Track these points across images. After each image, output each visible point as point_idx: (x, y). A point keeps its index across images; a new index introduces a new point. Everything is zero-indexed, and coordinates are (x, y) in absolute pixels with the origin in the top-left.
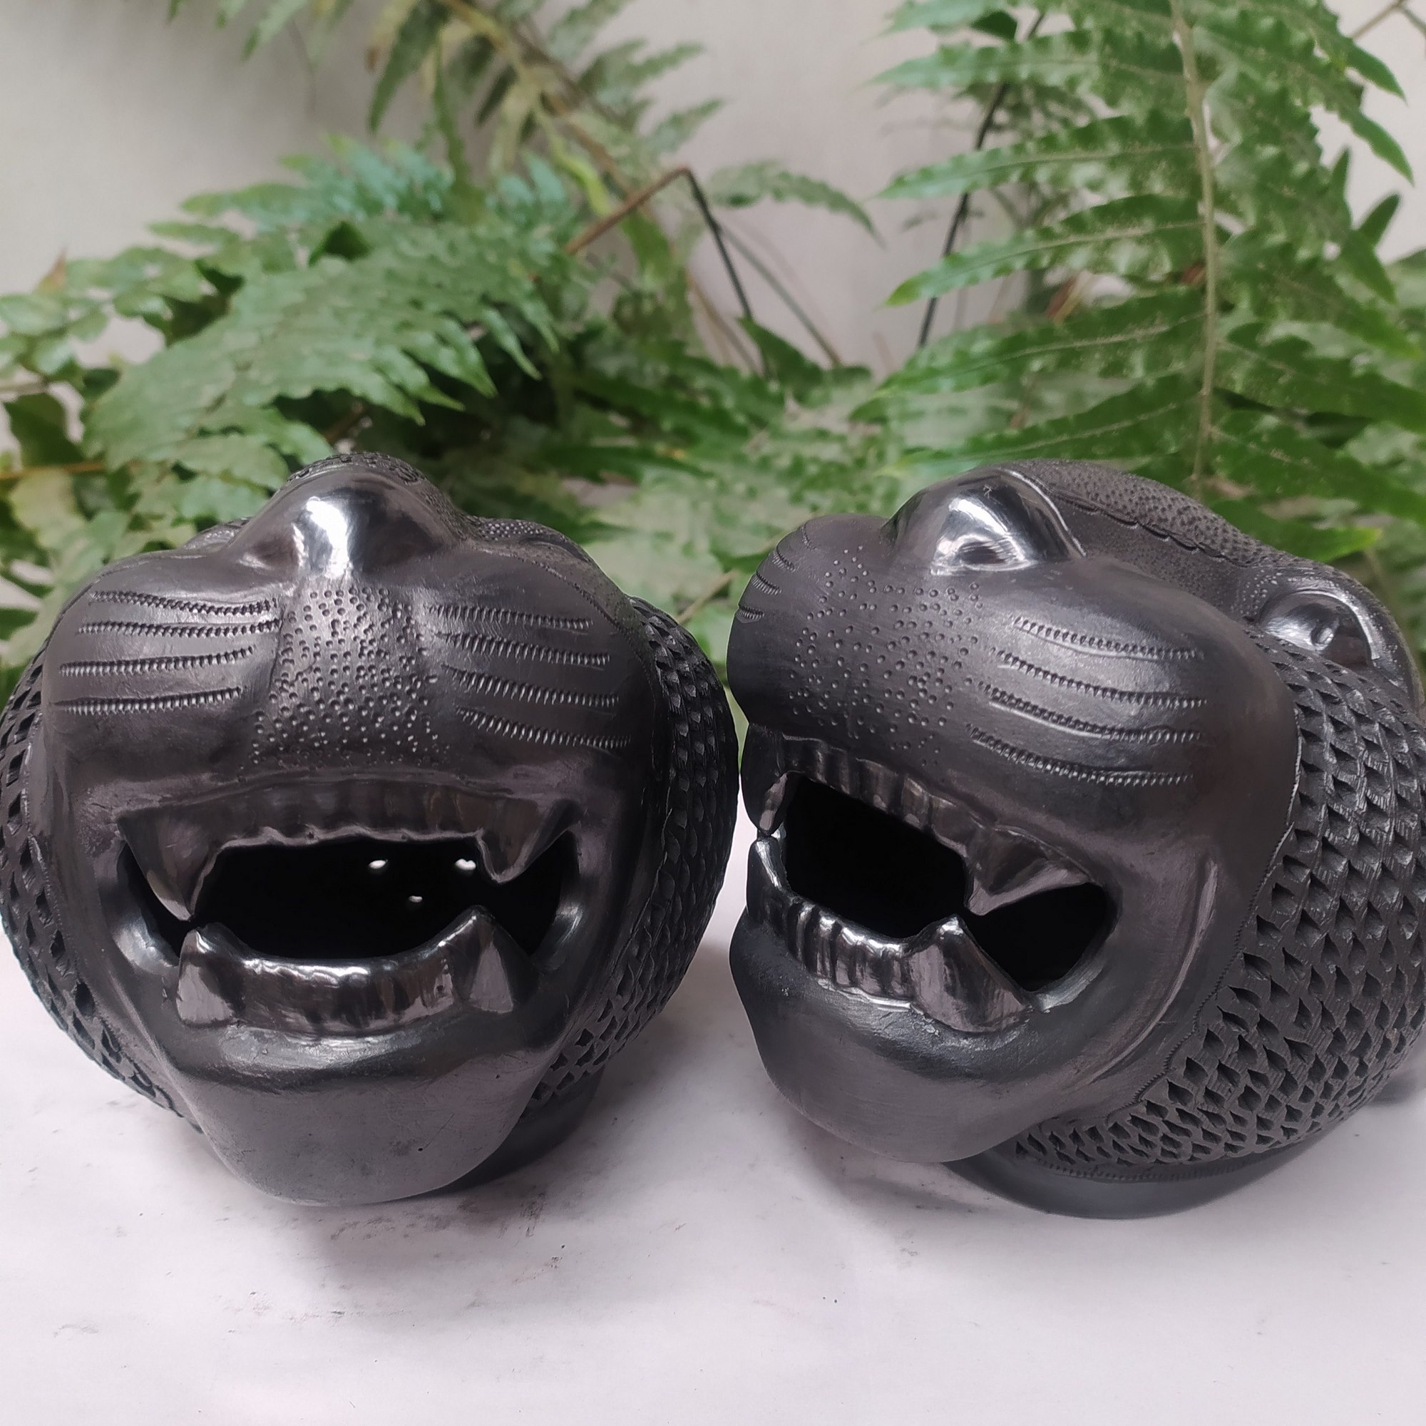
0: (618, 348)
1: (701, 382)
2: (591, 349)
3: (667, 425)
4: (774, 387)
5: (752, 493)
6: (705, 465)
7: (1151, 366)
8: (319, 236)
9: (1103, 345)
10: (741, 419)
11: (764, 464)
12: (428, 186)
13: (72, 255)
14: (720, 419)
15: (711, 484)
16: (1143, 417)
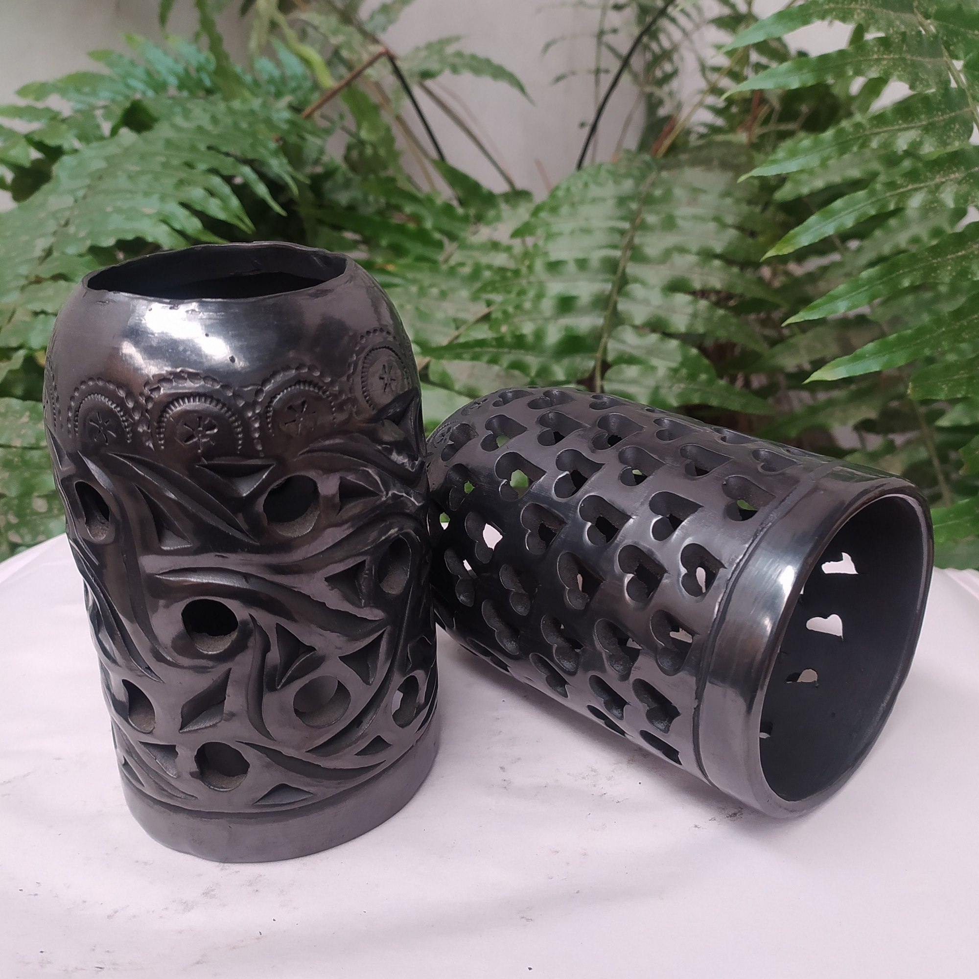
0: (347, 184)
1: (408, 208)
2: (328, 185)
3: (384, 242)
5: (443, 295)
6: (410, 275)
8: (118, 112)
10: (437, 235)
11: (453, 272)
12: (200, 69)
14: (422, 236)
15: (415, 288)
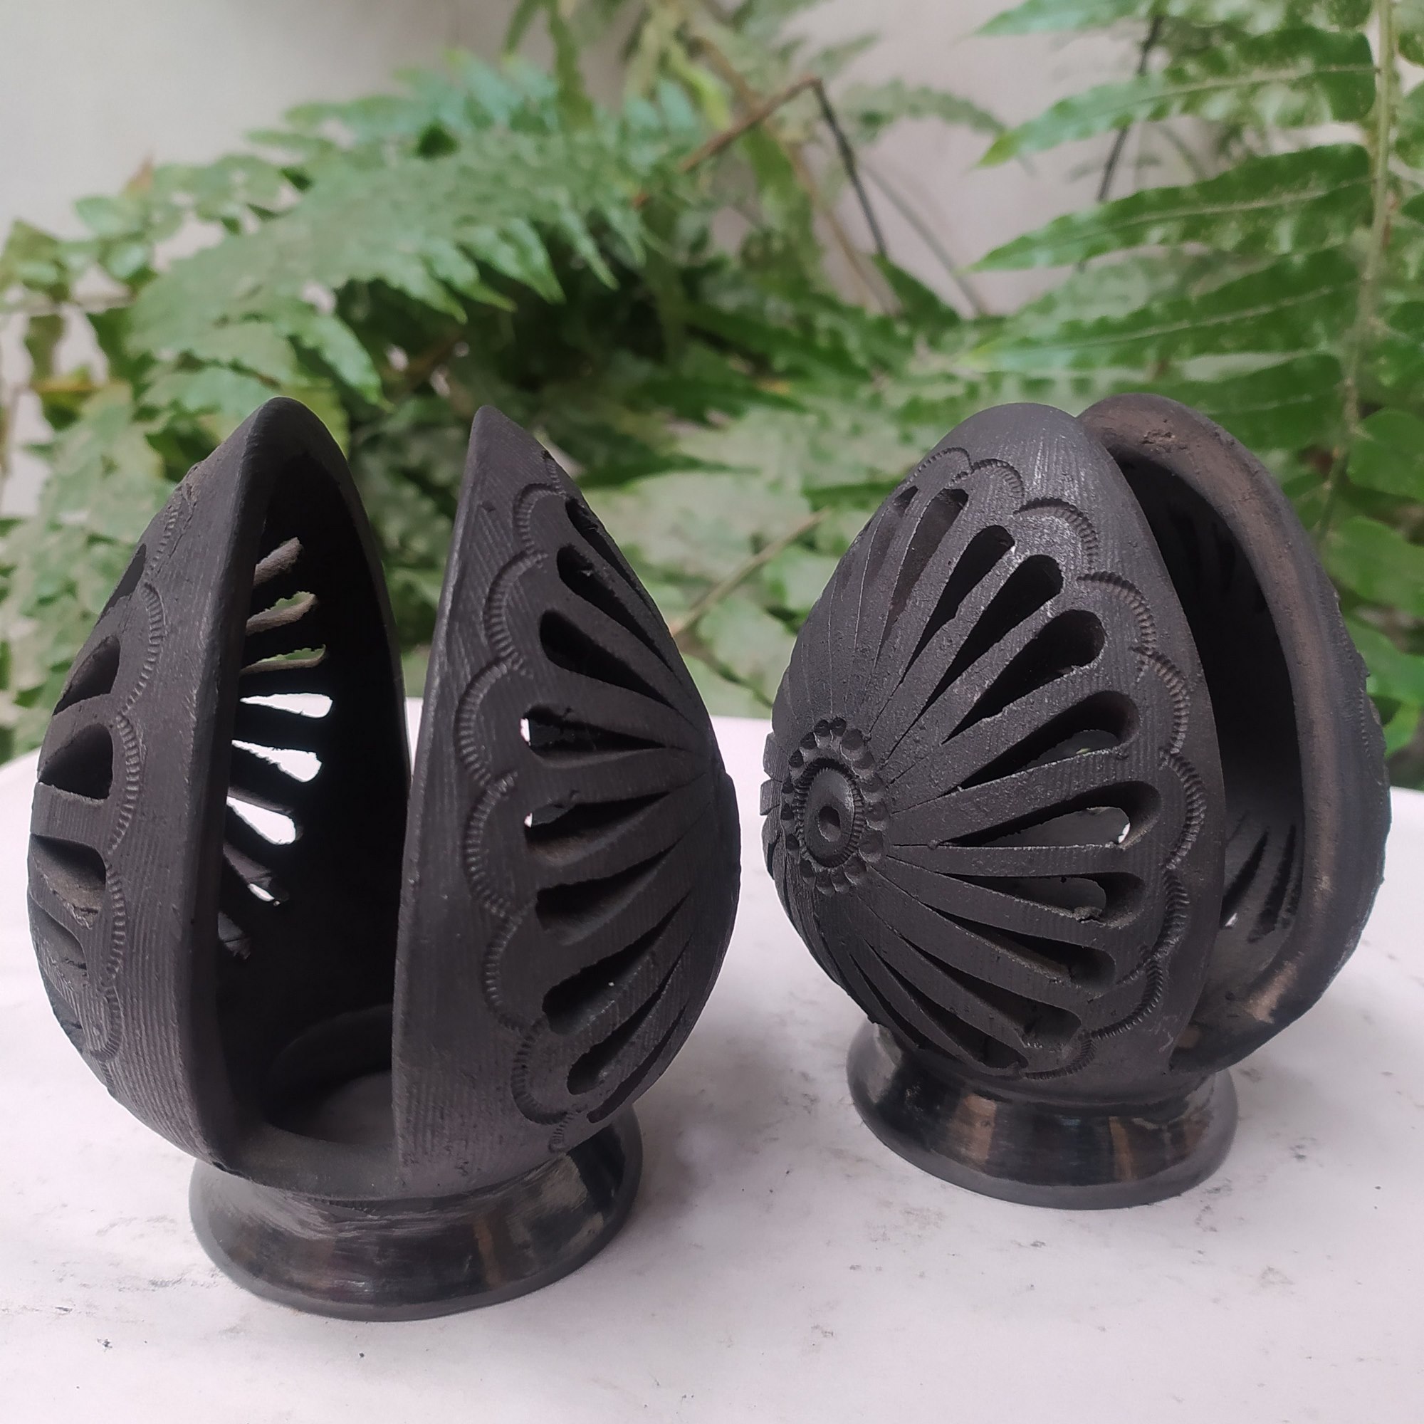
0: (737, 283)
1: (824, 320)
2: (708, 284)
3: (780, 361)
4: (902, 330)
5: (856, 431)
6: (808, 400)
7: (1301, 238)
9: (1241, 211)
10: (861, 360)
11: (876, 402)
12: (544, 105)
13: (160, 160)
14: (838, 359)
15: (811, 419)
16: (1287, 302)
